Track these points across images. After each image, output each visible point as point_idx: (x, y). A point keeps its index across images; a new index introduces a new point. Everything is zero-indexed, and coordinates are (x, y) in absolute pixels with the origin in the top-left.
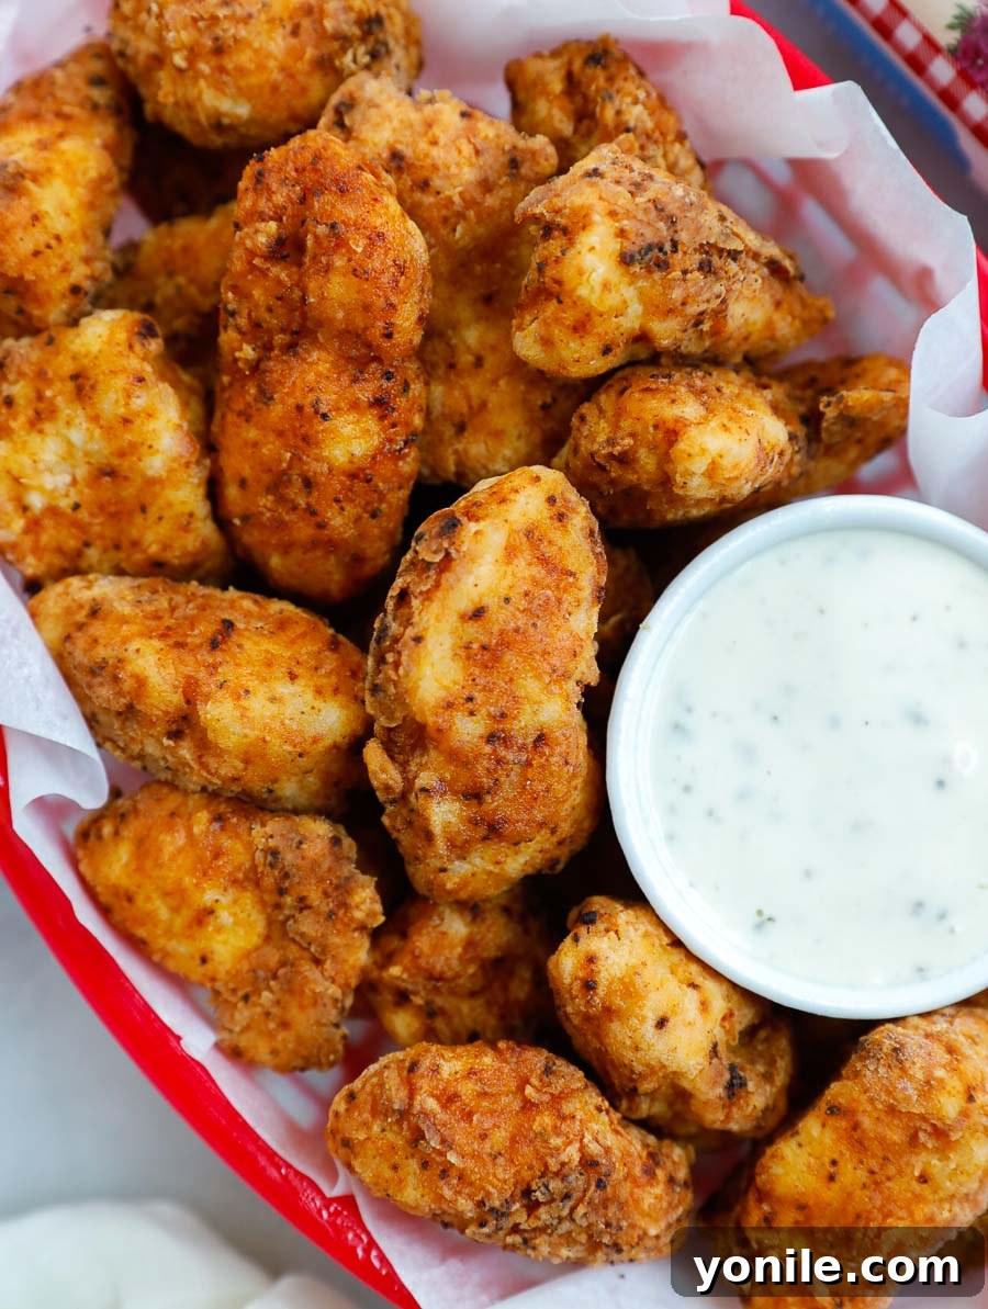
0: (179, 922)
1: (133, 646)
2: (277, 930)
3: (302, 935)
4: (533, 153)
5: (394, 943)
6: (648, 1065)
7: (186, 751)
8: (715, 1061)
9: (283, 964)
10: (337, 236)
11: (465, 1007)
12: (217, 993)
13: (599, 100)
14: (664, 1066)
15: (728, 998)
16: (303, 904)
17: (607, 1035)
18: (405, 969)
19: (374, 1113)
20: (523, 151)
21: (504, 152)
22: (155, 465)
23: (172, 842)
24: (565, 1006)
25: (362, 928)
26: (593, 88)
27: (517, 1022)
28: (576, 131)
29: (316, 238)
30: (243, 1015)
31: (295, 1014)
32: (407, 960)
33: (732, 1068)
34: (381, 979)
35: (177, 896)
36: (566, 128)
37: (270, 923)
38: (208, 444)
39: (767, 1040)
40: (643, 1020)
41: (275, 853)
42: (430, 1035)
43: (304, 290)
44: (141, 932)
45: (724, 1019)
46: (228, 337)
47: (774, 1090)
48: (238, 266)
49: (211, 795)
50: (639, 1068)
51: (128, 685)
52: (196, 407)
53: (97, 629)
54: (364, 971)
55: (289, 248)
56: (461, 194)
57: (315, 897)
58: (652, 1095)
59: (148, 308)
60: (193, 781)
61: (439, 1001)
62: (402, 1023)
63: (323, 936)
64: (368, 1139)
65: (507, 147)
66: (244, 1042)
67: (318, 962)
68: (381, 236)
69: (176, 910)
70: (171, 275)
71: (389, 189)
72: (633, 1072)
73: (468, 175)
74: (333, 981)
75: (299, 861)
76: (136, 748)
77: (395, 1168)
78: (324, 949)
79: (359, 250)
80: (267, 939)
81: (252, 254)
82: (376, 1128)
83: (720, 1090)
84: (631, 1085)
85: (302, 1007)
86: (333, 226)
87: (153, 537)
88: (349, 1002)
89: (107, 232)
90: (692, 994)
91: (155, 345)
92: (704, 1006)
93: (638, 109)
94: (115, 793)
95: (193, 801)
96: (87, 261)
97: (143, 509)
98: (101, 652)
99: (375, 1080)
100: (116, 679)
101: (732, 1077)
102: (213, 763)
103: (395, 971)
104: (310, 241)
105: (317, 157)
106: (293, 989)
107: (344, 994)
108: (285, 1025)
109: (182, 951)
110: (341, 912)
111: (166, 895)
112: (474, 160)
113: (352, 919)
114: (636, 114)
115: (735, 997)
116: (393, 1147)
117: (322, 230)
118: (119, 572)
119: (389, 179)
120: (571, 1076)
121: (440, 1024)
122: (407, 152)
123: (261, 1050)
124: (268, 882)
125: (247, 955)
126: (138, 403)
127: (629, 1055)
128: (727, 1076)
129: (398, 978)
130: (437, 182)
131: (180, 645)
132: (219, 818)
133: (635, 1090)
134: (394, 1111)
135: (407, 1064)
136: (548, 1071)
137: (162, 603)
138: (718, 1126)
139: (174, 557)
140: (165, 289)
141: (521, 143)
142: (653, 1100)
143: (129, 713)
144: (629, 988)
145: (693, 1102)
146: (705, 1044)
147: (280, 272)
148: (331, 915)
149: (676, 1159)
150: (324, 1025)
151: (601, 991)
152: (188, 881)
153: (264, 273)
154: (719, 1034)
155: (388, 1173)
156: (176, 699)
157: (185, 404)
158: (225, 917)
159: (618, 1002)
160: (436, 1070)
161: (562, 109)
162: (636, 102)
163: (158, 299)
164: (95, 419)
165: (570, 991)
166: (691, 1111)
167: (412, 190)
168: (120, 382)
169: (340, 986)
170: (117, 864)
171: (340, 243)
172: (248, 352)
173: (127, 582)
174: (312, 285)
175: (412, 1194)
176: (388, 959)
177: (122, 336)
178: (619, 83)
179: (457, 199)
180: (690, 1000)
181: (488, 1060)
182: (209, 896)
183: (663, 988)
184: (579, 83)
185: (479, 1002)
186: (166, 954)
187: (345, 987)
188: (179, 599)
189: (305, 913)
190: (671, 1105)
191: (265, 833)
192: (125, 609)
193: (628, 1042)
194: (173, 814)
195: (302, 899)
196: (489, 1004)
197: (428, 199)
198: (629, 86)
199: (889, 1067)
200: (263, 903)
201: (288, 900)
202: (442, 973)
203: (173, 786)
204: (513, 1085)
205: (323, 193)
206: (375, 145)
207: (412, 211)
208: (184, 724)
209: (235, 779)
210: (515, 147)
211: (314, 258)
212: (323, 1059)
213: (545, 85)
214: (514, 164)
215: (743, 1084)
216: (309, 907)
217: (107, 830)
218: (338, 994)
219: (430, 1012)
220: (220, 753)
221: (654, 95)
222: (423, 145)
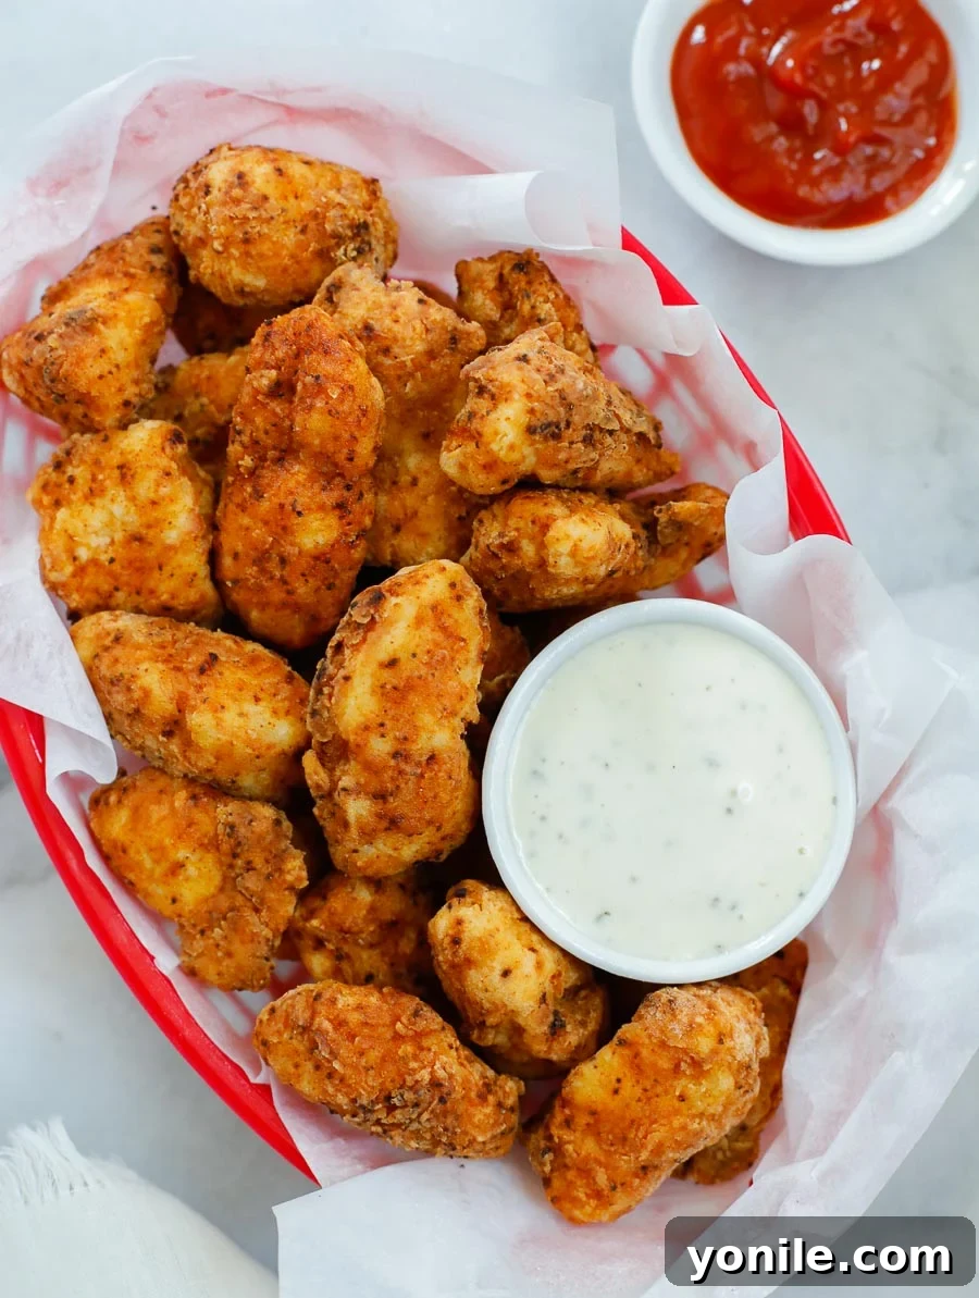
0: (159, 871)
1: (143, 666)
2: (229, 883)
3: (247, 889)
4: (468, 334)
5: (317, 903)
6: (494, 1003)
7: (174, 747)
8: (543, 1006)
9: (232, 909)
10: (320, 385)
11: (365, 955)
12: (182, 927)
13: (520, 298)
14: (505, 1005)
15: (558, 963)
16: (249, 867)
17: (465, 979)
18: (323, 923)
19: (286, 1025)
20: (461, 332)
21: (447, 332)
22: (172, 536)
23: (157, 812)
24: (437, 956)
25: (291, 888)
26: (516, 288)
27: (403, 970)
28: (502, 317)
29: (304, 385)
30: (199, 944)
31: (237, 947)
32: (325, 915)
33: (556, 1013)
34: (304, 929)
35: (159, 852)
36: (495, 315)
37: (225, 878)
38: (213, 525)
39: (585, 998)
40: (492, 969)
41: (232, 827)
42: (337, 974)
43: (292, 421)
44: (132, 876)
45: (553, 977)
46: (233, 449)
47: (586, 1033)
48: (246, 399)
49: (190, 780)
50: (487, 1005)
51: (137, 695)
52: (207, 495)
53: (118, 651)
54: (291, 921)
55: (283, 389)
56: (412, 360)
57: (258, 862)
58: (496, 1027)
59: (178, 418)
60: (178, 768)
61: (346, 949)
62: (318, 962)
63: (262, 890)
64: (279, 1043)
65: (449, 328)
66: (198, 964)
67: (257, 910)
68: (351, 388)
69: (157, 862)
70: (197, 396)
71: (360, 353)
72: (482, 1008)
73: (420, 347)
74: (267, 926)
75: (249, 835)
76: (139, 741)
77: (297, 1066)
78: (262, 901)
79: (335, 397)
80: (222, 890)
81: (257, 391)
82: (286, 1036)
83: (545, 1028)
84: (481, 1019)
85: (243, 942)
86: (317, 378)
87: (165, 588)
88: (277, 943)
89: (153, 361)
90: (532, 956)
91: (181, 449)
92: (539, 965)
93: (549, 305)
94: (122, 773)
95: (177, 783)
96: (137, 382)
97: (160, 568)
98: (120, 669)
99: (289, 1002)
100: (129, 689)
101: (556, 1020)
102: (193, 757)
103: (315, 923)
104: (299, 387)
105: (310, 326)
106: (236, 927)
107: (274, 936)
108: (229, 955)
109: (159, 892)
110: (277, 875)
111: (151, 850)
112: (424, 336)
113: (285, 881)
114: (545, 309)
115: (564, 962)
116: (296, 1052)
117: (309, 379)
118: (138, 611)
119: (361, 346)
120: (432, 1019)
121: (345, 966)
122: (377, 327)
123: (211, 973)
124: (225, 847)
125: (206, 900)
126: (164, 491)
127: (480, 995)
128: (551, 1018)
129: (317, 928)
130: (396, 350)
131: (178, 669)
132: (194, 797)
133: (483, 1023)
134: (299, 1026)
135: (314, 994)
136: (416, 1014)
137: (168, 635)
138: (542, 1055)
139: (180, 604)
140: (193, 406)
141: (460, 326)
142: (497, 1033)
143: (136, 714)
144: (486, 946)
145: (525, 1035)
146: (536, 993)
147: (277, 407)
148: (268, 877)
149: (507, 1089)
150: (258, 957)
151: (464, 946)
152: (168, 841)
153: (265, 406)
154: (549, 988)
155: (292, 1070)
156: (171, 708)
157: (198, 494)
158: (191, 870)
159: (475, 955)
160: (333, 1001)
161: (492, 300)
162: (547, 300)
163: (186, 413)
164: (133, 499)
165: (441, 945)
166: (523, 1043)
167: (377, 353)
168: (153, 475)
169: (271, 930)
170: (118, 824)
171: (320, 389)
172: (247, 462)
173: (143, 619)
174: (298, 419)
175: (306, 1086)
176: (311, 914)
177: (158, 441)
178: (536, 286)
179: (409, 364)
180: (529, 960)
181: (374, 999)
182: (181, 854)
183: (512, 948)
184: (508, 283)
185: (375, 953)
186: (147, 895)
187: (275, 931)
188: (180, 635)
189: (251, 873)
190: (510, 1038)
191: (226, 811)
192: (140, 638)
193: (480, 985)
194: (161, 792)
195: (249, 863)
196: (383, 954)
197: (388, 362)
198: (543, 289)
199: (664, 1013)
200: (221, 863)
201: (239, 862)
202: (350, 928)
203: (162, 771)
204: (387, 1020)
205: (311, 353)
206: (353, 318)
207: (375, 369)
208: (174, 727)
209: (209, 771)
210: (455, 329)
211: (302, 400)
212: (255, 983)
213: (483, 282)
214: (454, 340)
215: (563, 1026)
216: (254, 869)
217: (113, 798)
218: (270, 935)
219: (339, 956)
220: (199, 750)
221: (561, 296)
222: (388, 322)
